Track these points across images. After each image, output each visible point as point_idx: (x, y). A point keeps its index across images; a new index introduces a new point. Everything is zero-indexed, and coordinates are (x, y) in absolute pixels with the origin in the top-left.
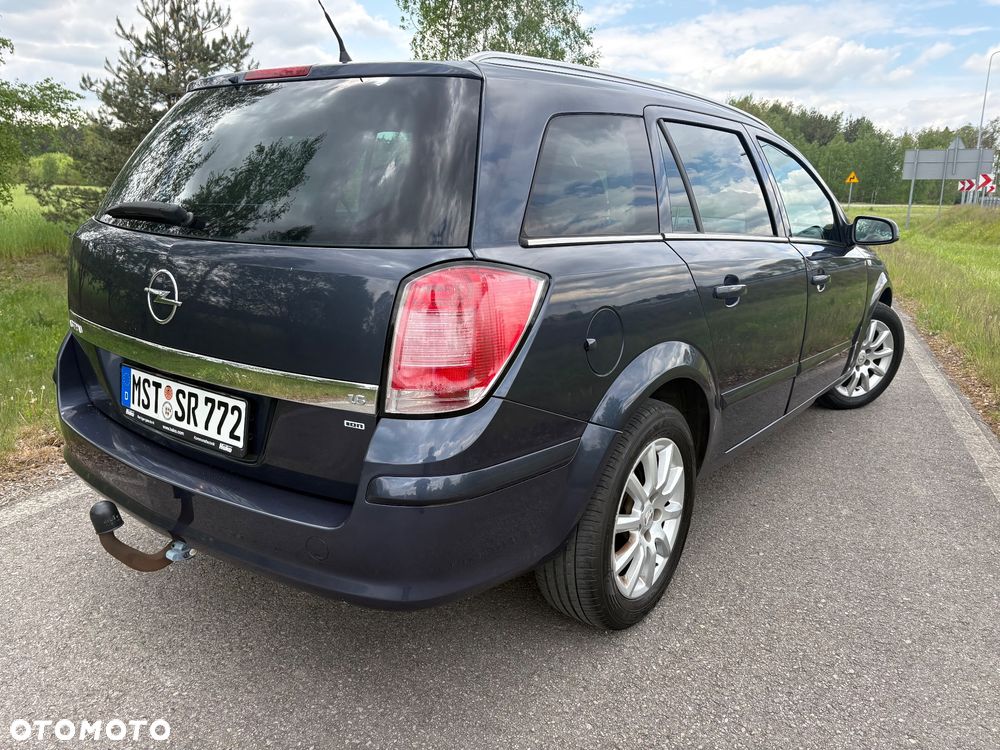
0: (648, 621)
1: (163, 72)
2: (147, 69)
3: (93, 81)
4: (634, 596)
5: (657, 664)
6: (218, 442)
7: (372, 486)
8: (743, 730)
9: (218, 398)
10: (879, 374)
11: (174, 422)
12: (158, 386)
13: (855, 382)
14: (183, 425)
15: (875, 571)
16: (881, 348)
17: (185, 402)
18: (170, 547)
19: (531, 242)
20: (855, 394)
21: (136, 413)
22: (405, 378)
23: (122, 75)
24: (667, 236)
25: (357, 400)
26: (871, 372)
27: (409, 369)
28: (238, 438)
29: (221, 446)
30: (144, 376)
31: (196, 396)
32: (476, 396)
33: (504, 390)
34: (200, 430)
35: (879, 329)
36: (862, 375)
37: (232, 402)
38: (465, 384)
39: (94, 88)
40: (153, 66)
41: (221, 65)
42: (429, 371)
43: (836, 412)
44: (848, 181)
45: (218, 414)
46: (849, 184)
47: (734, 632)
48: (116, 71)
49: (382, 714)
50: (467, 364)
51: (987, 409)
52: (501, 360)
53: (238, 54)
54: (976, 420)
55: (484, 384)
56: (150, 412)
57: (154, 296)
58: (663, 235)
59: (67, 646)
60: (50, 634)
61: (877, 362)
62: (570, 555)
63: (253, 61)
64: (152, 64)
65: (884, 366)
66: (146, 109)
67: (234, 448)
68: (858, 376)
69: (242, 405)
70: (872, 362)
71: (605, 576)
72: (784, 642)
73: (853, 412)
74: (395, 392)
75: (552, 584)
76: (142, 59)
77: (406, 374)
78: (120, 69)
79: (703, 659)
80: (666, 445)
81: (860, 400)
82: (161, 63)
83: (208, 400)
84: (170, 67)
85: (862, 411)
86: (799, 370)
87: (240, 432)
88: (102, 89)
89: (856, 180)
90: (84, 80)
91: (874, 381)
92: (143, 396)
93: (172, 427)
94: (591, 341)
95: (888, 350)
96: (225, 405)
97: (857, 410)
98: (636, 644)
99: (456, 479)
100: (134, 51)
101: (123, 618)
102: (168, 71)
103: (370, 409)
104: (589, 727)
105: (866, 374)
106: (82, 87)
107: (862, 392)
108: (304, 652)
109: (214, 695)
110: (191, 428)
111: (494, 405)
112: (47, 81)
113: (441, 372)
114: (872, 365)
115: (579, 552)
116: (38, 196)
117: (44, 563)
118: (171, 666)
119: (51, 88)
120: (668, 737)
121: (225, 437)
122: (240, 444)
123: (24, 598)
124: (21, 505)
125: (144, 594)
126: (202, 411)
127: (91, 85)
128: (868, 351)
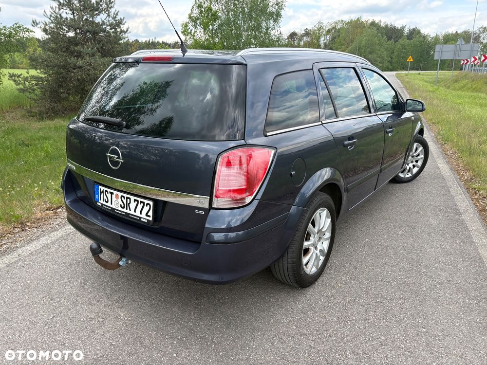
0: (317, 283)
1: (72, 17)
2: (64, 15)
3: (38, 22)
4: (311, 274)
5: (321, 301)
6: (140, 218)
7: (208, 236)
8: (356, 327)
9: (140, 200)
10: (418, 167)
11: (120, 208)
12: (112, 193)
13: (407, 171)
14: (124, 210)
15: (412, 259)
16: (418, 155)
17: (125, 201)
18: (120, 260)
19: (268, 134)
20: (407, 176)
21: (102, 204)
22: (220, 194)
23: (52, 18)
24: (323, 122)
25: (198, 201)
26: (414, 166)
27: (222, 190)
28: (149, 216)
29: (142, 219)
30: (105, 189)
31: (130, 199)
32: (248, 200)
33: (259, 197)
34: (132, 212)
35: (418, 147)
36: (410, 168)
37: (146, 202)
38: (244, 196)
39: (38, 26)
40: (66, 14)
41: (100, 12)
42: (230, 191)
43: (398, 185)
44: (408, 60)
45: (140, 206)
46: (409, 62)
47: (352, 287)
48: (49, 16)
49: (211, 325)
50: (244, 187)
51: (466, 181)
52: (258, 184)
53: (108, 6)
54: (461, 187)
55: (251, 195)
56: (109, 204)
57: (110, 157)
58: (321, 122)
59: (77, 301)
60: (68, 296)
61: (417, 161)
62: (285, 259)
63: (116, 10)
64: (66, 13)
65: (420, 163)
66: (64, 35)
67: (148, 220)
68: (408, 168)
69: (151, 203)
70: (414, 162)
71: (299, 267)
72: (373, 291)
73: (406, 184)
74: (216, 199)
75: (277, 270)
76: (62, 10)
77: (221, 192)
78: (51, 16)
79: (341, 299)
80: (324, 210)
81: (409, 179)
82: (71, 12)
83: (135, 200)
84: (75, 14)
85: (410, 184)
86: (381, 171)
87: (150, 213)
88: (43, 26)
89: (412, 60)
90: (33, 22)
91: (415, 170)
92: (105, 197)
93: (119, 211)
94: (293, 173)
95: (422, 156)
96: (144, 203)
97: (408, 184)
98: (312, 294)
99: (240, 233)
100: (57, 6)
101: (98, 288)
102: (74, 16)
104: (295, 327)
105: (412, 167)
106: (32, 25)
107: (410, 175)
108: (176, 300)
109: (142, 319)
110: (128, 211)
111: (256, 202)
112: (16, 24)
113: (235, 191)
114: (414, 163)
115: (289, 257)
116: (14, 81)
117: (59, 265)
118: (122, 307)
119: (19, 27)
120: (326, 331)
121: (143, 215)
122: (151, 219)
123: (54, 280)
124: (43, 239)
125: (104, 277)
126: (133, 205)
127: (37, 24)
128: (413, 157)
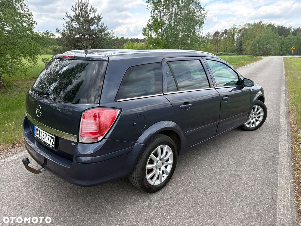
0: (161, 191)
1: (78, 26)
2: (74, 25)
3: (59, 30)
5: (158, 202)
8: (171, 220)
9: (50, 135)
10: (260, 121)
11: (42, 139)
12: (40, 130)
13: (251, 123)
14: (44, 140)
15: (229, 181)
16: (260, 113)
17: (44, 135)
18: (41, 168)
19: (118, 101)
20: (252, 127)
21: (36, 136)
22: (83, 134)
23: (67, 28)
24: (165, 94)
25: (74, 139)
26: (257, 121)
27: (83, 132)
28: (53, 145)
29: (51, 146)
30: (37, 128)
31: (46, 134)
32: (100, 138)
33: (107, 137)
34: (47, 142)
35: (259, 108)
36: (253, 121)
37: (52, 136)
38: (97, 136)
39: (59, 32)
40: (75, 25)
41: (94, 24)
42: (88, 133)
44: (292, 49)
45: (50, 138)
46: (292, 50)
47: (182, 195)
48: (66, 27)
50: (98, 131)
52: (106, 130)
53: (98, 21)
55: (102, 135)
56: (38, 136)
57: (37, 111)
58: (163, 94)
59: (22, 189)
60: (19, 186)
61: (259, 117)
62: (134, 174)
63: (102, 23)
64: (75, 24)
65: (261, 119)
66: (74, 37)
67: (53, 147)
68: (252, 121)
69: (54, 137)
70: (257, 118)
72: (194, 199)
73: (251, 132)
74: (81, 137)
75: (132, 181)
76: (72, 23)
77: (83, 133)
78: (67, 26)
79: (170, 202)
81: (253, 128)
82: (78, 24)
83: (48, 135)
84: (80, 25)
86: (219, 124)
87: (54, 143)
88: (62, 31)
89: (294, 49)
90: (57, 30)
91: (258, 123)
92: (37, 133)
93: (42, 140)
94: (135, 123)
95: (262, 114)
96: (51, 137)
97: (252, 131)
98: (155, 198)
100: (70, 21)
101: (36, 183)
102: (79, 26)
103: (76, 141)
104: (134, 217)
105: (255, 121)
106: (56, 32)
107: (254, 126)
108: (74, 194)
109: (50, 203)
110: (45, 141)
111: (105, 140)
112: (46, 31)
113: (91, 133)
114: (257, 119)
116: (45, 62)
117: (22, 169)
118: (43, 196)
119: (48, 33)
120: (152, 221)
121: (51, 144)
122: (54, 146)
123: (16, 177)
124: (21, 153)
125: (42, 178)
126: (47, 137)
127: (59, 31)
128: (255, 114)
